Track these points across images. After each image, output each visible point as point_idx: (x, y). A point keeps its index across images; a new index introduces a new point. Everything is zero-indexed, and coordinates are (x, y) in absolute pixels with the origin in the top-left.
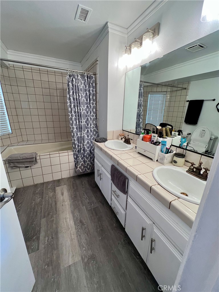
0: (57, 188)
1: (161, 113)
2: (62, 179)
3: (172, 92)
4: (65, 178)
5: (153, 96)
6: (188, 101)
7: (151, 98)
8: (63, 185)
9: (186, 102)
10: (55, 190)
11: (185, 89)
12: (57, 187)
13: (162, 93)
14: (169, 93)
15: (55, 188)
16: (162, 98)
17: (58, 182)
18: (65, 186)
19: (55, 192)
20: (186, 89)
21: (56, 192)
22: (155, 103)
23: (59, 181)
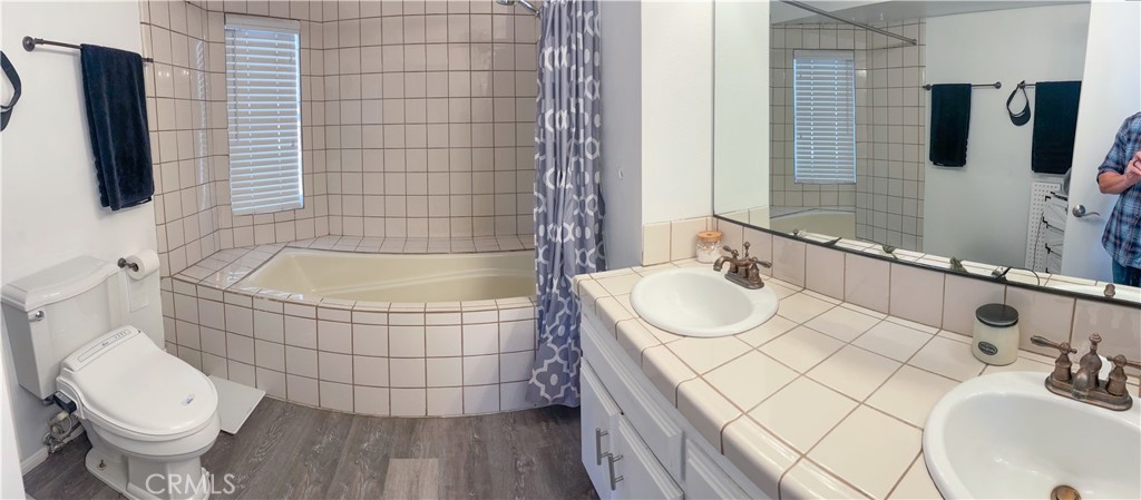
0: (396, 464)
1: (847, 130)
2: (427, 419)
3: (870, 51)
4: (439, 418)
5: (810, 68)
6: (927, 87)
7: (805, 73)
8: (424, 457)
9: (922, 90)
10: (386, 472)
11: (913, 43)
12: (397, 456)
13: (841, 54)
14: (862, 57)
15: (386, 459)
16: (842, 74)
17: (406, 432)
18: (431, 460)
19: (381, 483)
20: (915, 44)
21: (388, 484)
22: (818, 94)
23: (411, 426)
